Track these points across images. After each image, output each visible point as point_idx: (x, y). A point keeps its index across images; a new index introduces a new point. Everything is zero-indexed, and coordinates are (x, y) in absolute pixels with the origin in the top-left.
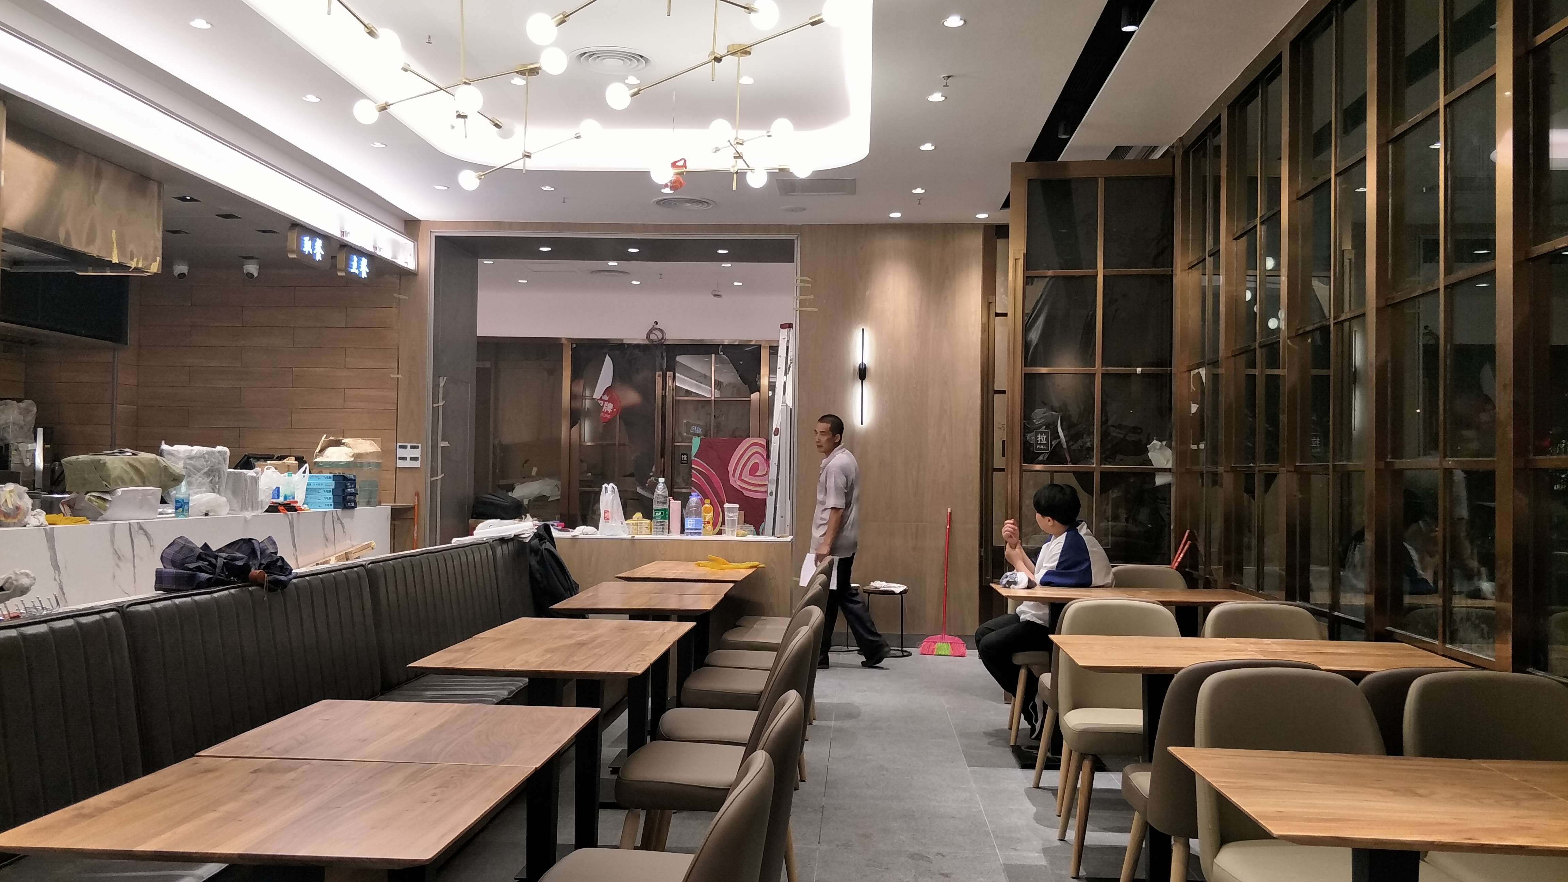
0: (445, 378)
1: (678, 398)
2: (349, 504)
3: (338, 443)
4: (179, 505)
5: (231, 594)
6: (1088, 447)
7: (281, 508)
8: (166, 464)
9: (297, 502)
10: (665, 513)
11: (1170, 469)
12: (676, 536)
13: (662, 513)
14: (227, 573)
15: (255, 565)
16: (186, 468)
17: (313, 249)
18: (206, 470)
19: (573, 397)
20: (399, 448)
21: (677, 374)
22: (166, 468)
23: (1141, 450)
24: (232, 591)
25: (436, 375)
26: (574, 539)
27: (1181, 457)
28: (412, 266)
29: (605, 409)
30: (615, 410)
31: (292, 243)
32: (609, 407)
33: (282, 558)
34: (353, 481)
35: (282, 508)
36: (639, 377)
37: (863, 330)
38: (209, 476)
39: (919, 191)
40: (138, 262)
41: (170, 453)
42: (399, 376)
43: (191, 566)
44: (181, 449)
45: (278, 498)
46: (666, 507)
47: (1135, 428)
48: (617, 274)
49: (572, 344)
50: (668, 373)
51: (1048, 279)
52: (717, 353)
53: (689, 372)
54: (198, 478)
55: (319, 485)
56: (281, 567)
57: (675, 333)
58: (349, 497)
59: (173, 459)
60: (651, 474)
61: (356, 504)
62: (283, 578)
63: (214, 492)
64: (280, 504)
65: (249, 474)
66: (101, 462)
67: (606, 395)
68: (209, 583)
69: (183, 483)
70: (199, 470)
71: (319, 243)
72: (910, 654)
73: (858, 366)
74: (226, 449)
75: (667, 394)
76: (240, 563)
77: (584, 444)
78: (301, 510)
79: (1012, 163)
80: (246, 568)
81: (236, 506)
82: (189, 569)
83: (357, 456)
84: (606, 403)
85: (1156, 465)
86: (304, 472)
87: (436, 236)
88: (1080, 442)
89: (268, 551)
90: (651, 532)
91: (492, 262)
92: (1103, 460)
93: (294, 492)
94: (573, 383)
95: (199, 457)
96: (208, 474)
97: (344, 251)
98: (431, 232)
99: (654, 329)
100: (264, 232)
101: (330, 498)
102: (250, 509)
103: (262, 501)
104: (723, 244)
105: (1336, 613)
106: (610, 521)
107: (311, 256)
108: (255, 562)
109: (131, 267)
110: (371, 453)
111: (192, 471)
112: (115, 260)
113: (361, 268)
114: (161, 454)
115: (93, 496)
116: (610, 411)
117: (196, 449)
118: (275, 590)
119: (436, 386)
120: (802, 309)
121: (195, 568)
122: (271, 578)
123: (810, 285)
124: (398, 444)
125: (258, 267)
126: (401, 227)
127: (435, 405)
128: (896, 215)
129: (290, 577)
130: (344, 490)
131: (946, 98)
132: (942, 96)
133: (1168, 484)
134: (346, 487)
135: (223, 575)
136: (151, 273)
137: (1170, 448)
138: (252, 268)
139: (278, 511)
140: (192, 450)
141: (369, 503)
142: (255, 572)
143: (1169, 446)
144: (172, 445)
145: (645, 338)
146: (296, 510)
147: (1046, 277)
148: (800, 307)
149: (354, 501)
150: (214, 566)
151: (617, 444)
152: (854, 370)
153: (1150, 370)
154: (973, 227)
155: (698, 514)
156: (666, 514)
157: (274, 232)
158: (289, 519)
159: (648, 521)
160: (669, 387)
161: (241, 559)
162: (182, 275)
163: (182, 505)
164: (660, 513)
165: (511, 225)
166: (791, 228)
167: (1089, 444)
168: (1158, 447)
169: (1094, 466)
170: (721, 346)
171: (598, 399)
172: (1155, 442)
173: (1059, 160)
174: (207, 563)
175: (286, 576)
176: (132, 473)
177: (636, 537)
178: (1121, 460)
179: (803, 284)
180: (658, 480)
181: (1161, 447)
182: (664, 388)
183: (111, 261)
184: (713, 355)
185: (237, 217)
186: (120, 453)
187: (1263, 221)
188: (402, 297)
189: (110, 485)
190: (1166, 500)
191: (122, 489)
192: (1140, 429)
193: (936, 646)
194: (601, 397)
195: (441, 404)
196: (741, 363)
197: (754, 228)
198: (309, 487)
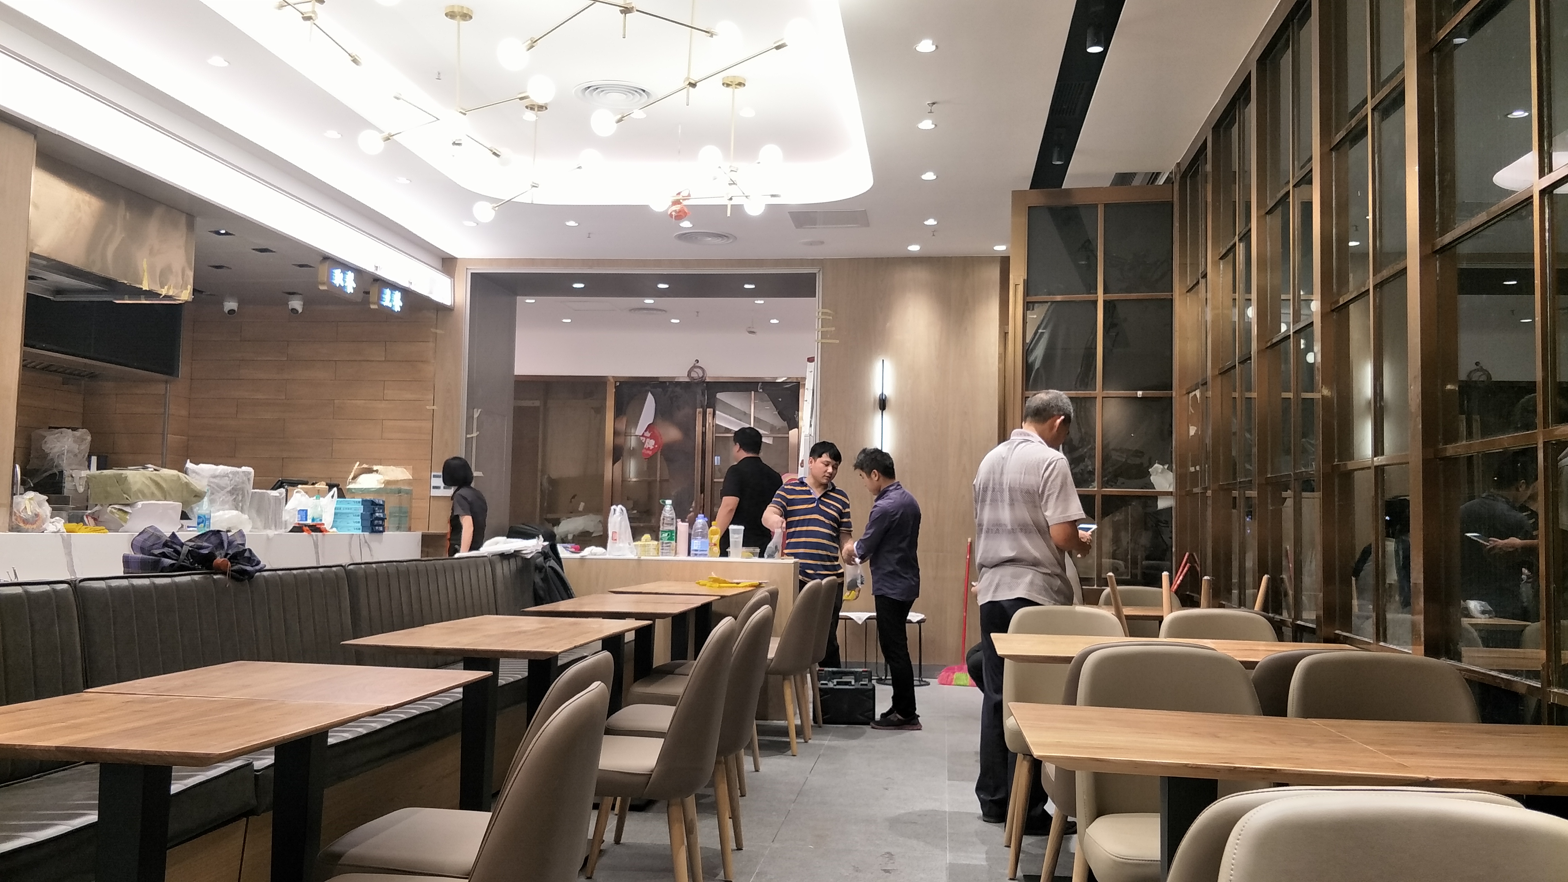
0: (480, 410)
1: (717, 435)
2: (377, 528)
3: (370, 471)
4: (201, 520)
5: (193, 581)
6: (1090, 471)
7: (305, 528)
8: (187, 481)
9: (323, 524)
10: (671, 534)
11: (1172, 492)
12: (683, 557)
13: (668, 534)
14: (191, 560)
15: (221, 554)
16: (209, 486)
17: (344, 281)
18: (229, 489)
19: (616, 433)
20: (434, 477)
21: (717, 412)
22: (187, 485)
23: (1142, 474)
24: (196, 577)
25: (470, 407)
26: (583, 559)
27: (1180, 480)
28: (447, 301)
29: (646, 446)
30: (656, 446)
31: (323, 277)
32: (650, 444)
33: (250, 550)
34: (382, 506)
35: (307, 528)
36: (682, 414)
37: (883, 360)
38: (233, 494)
39: (931, 222)
40: (169, 289)
41: (194, 472)
42: (435, 407)
43: (157, 552)
44: (206, 468)
45: (306, 520)
46: (673, 528)
47: (1137, 451)
48: (655, 312)
49: (616, 382)
50: (708, 409)
51: (1049, 303)
52: (756, 391)
53: (729, 409)
54: (221, 496)
55: (348, 509)
56: (249, 558)
57: (716, 371)
58: (377, 521)
59: (197, 477)
60: (691, 509)
61: (384, 528)
62: (249, 568)
63: (237, 510)
64: (306, 525)
65: (272, 494)
66: (123, 476)
67: (648, 432)
68: (172, 568)
69: (206, 499)
70: (222, 488)
71: (350, 275)
72: (928, 684)
73: (878, 396)
74: (251, 470)
75: (707, 430)
76: (205, 551)
77: (629, 480)
78: (326, 531)
79: (1013, 191)
80: (211, 557)
81: (259, 524)
82: (155, 555)
83: (388, 483)
84: (648, 440)
85: (1158, 489)
86: (333, 497)
87: (472, 273)
88: (1082, 466)
89: (236, 543)
90: (658, 553)
91: (533, 301)
92: (1105, 484)
93: (322, 515)
94: (616, 420)
95: (224, 476)
96: (231, 492)
97: (377, 285)
98: (467, 269)
99: (694, 367)
100: (301, 266)
101: (359, 522)
102: (273, 527)
103: (286, 521)
104: (750, 278)
105: (1298, 622)
106: (618, 541)
107: (342, 288)
108: (221, 551)
109: (161, 295)
110: (401, 480)
111: (215, 489)
112: (145, 287)
113: (393, 301)
114: (185, 472)
115: (115, 509)
116: (652, 447)
117: (222, 469)
118: (242, 580)
119: (470, 418)
120: (824, 341)
121: (159, 554)
122: (236, 567)
123: (831, 318)
124: (433, 474)
125: (302, 303)
126: (438, 264)
127: (468, 436)
128: (914, 248)
129: (257, 568)
130: (372, 514)
131: (936, 125)
132: (933, 124)
133: (1170, 508)
134: (374, 512)
135: (188, 562)
136: (182, 300)
137: (1172, 471)
138: (296, 304)
139: (303, 531)
140: (216, 470)
141: (399, 529)
142: (219, 560)
143: (1170, 469)
144: (197, 464)
145: (686, 375)
146: (321, 531)
147: (1047, 302)
148: (821, 339)
149: (383, 526)
150: (178, 553)
151: (658, 479)
152: (875, 400)
153: (1151, 393)
154: (990, 259)
155: (704, 536)
156: (673, 535)
157: (311, 267)
158: (313, 539)
159: (656, 543)
160: (709, 424)
161: (207, 547)
162: (231, 312)
163: (203, 521)
164: (667, 534)
165: (543, 262)
166: (813, 262)
167: (1090, 468)
168: (1160, 471)
169: (1096, 489)
170: (760, 384)
171: (640, 436)
172: (1156, 465)
173: (1063, 188)
174: (172, 550)
175: (252, 567)
176: (153, 488)
177: (642, 558)
178: (1123, 483)
179: (824, 317)
180: (665, 502)
181: (1162, 472)
182: (704, 425)
183: (142, 289)
184: (753, 392)
185: (272, 251)
186: (143, 469)
187: (1241, 238)
188: (438, 331)
189: (130, 498)
190: (1168, 523)
191: (142, 502)
192: (1142, 452)
193: (955, 676)
194: (643, 433)
195: (475, 435)
196: (780, 400)
197: (777, 263)
198: (337, 511)
